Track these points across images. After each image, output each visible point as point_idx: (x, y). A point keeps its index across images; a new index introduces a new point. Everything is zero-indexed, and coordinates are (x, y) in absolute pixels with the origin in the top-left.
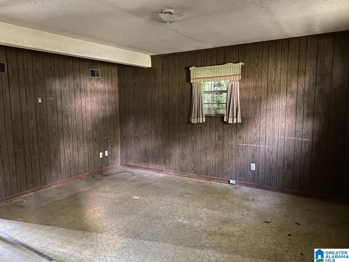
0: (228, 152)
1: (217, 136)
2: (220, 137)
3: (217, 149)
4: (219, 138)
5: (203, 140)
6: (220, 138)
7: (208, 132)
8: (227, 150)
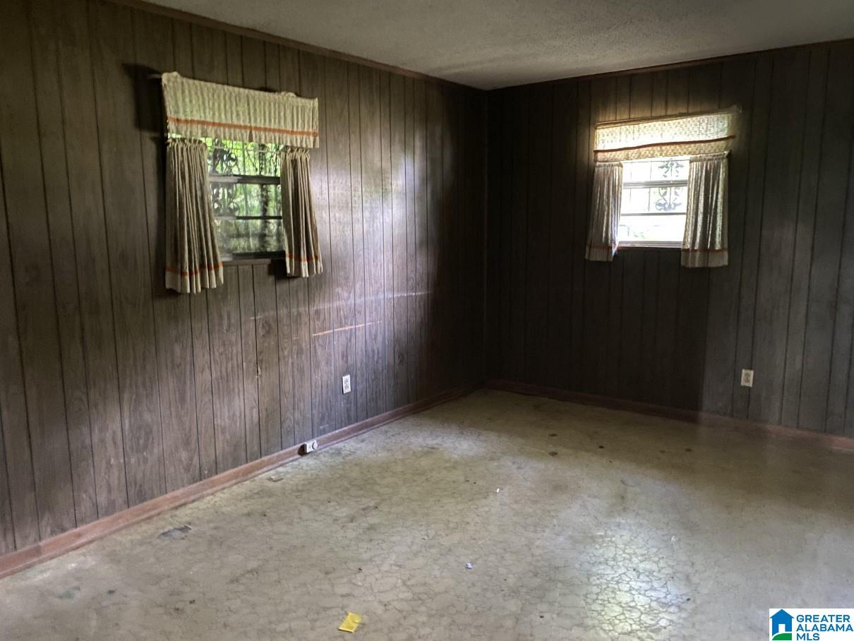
0: (293, 364)
1: (261, 324)
2: (270, 326)
3: (264, 367)
4: (267, 329)
5: (218, 348)
6: (269, 329)
7: (233, 315)
8: (290, 361)
